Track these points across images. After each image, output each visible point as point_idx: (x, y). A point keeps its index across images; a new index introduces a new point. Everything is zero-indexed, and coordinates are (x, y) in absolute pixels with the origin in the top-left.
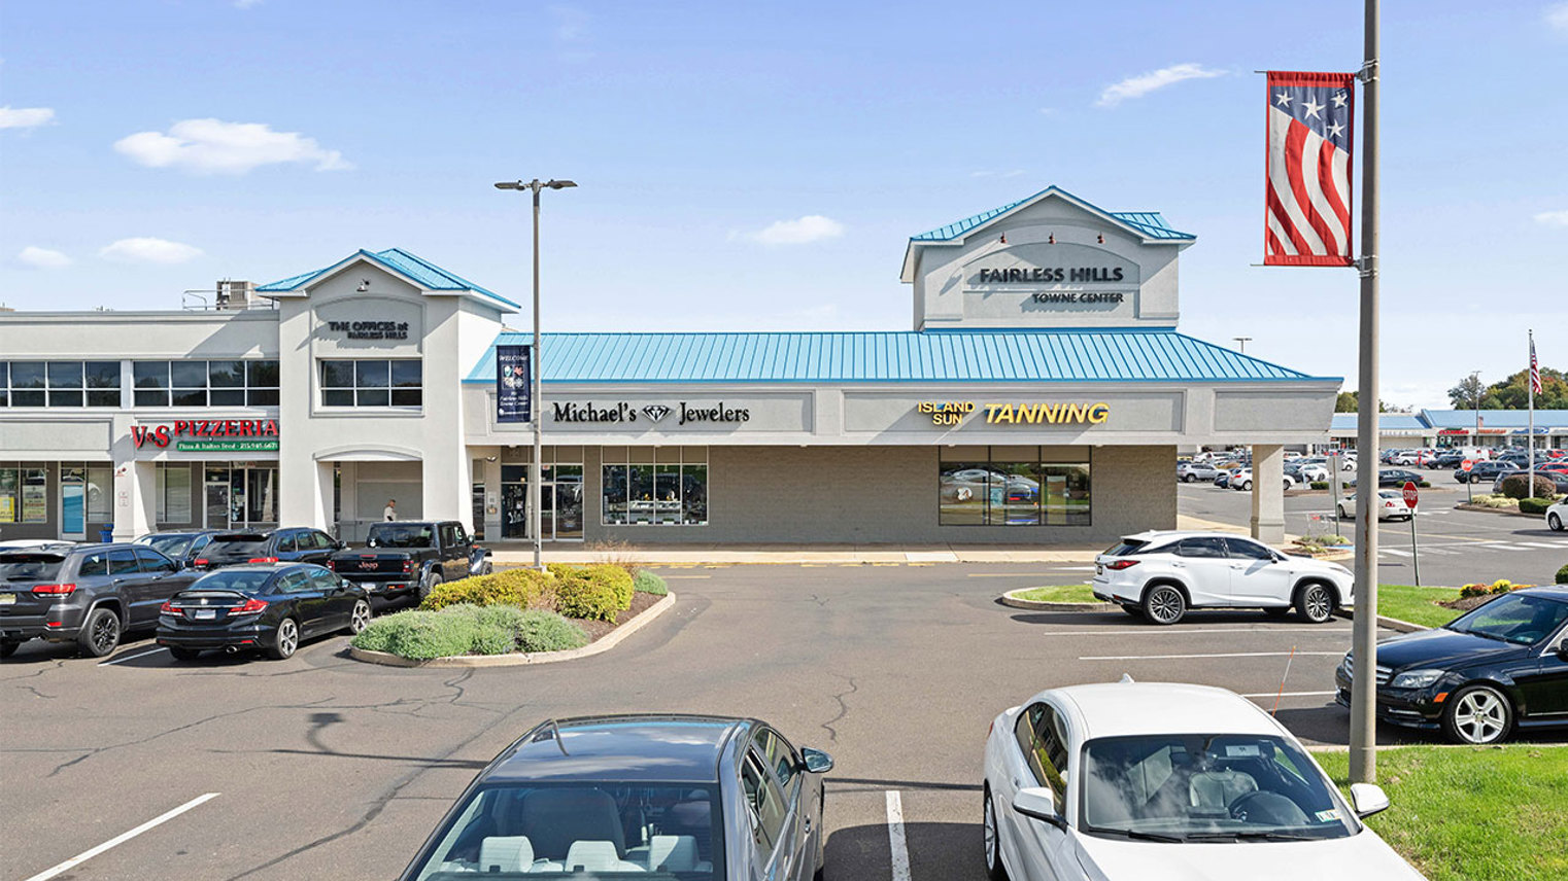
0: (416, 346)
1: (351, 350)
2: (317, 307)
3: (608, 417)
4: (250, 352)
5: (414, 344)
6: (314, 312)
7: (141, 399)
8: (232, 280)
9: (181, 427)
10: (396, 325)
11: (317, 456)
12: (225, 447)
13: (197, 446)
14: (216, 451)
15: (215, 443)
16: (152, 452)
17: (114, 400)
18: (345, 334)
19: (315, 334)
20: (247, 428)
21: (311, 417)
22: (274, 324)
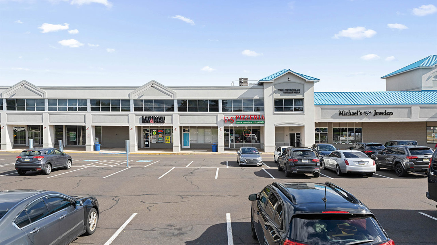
0: (302, 95)
1: (284, 96)
2: (274, 85)
3: (354, 114)
4: (255, 97)
5: (301, 95)
6: (274, 86)
7: (224, 110)
8: (244, 78)
9: (237, 117)
10: (297, 90)
11: (275, 125)
12: (249, 122)
13: (242, 122)
14: (246, 124)
15: (247, 122)
16: (229, 124)
17: (217, 110)
18: (282, 92)
19: (274, 92)
20: (255, 118)
21: (273, 114)
22: (262, 90)
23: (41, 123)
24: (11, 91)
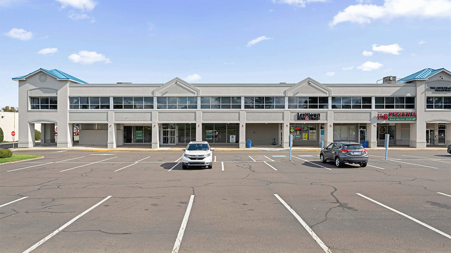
1: (435, 94)
2: (427, 83)
4: (407, 95)
6: (426, 85)
7: (377, 107)
8: (392, 76)
9: (390, 114)
10: (448, 88)
11: (427, 122)
12: (402, 119)
13: (395, 119)
14: (399, 120)
15: (399, 118)
16: (382, 121)
17: (370, 107)
18: (434, 90)
19: (426, 90)
20: (408, 115)
21: (425, 111)
22: (414, 88)
23: (194, 121)
24: (163, 89)
